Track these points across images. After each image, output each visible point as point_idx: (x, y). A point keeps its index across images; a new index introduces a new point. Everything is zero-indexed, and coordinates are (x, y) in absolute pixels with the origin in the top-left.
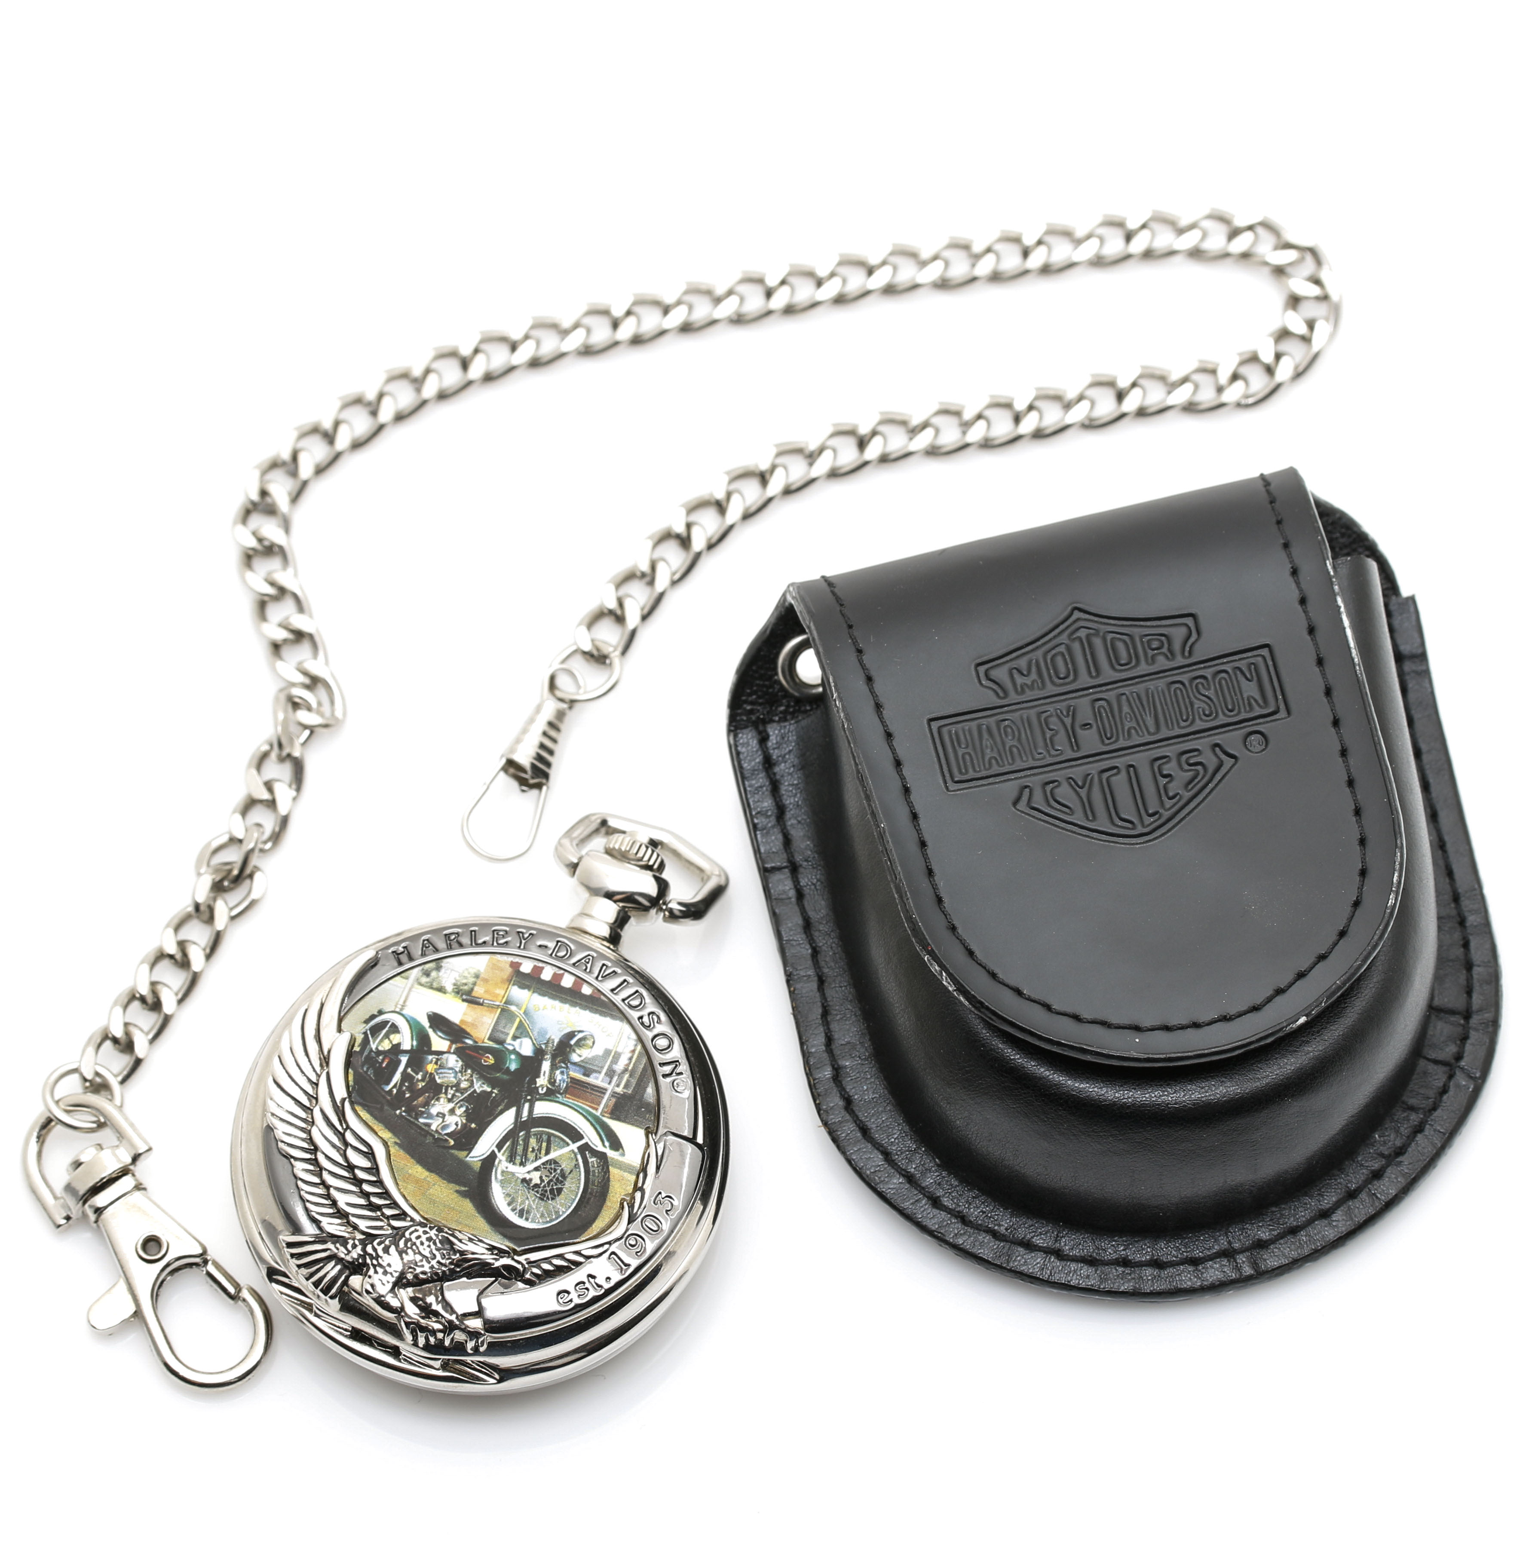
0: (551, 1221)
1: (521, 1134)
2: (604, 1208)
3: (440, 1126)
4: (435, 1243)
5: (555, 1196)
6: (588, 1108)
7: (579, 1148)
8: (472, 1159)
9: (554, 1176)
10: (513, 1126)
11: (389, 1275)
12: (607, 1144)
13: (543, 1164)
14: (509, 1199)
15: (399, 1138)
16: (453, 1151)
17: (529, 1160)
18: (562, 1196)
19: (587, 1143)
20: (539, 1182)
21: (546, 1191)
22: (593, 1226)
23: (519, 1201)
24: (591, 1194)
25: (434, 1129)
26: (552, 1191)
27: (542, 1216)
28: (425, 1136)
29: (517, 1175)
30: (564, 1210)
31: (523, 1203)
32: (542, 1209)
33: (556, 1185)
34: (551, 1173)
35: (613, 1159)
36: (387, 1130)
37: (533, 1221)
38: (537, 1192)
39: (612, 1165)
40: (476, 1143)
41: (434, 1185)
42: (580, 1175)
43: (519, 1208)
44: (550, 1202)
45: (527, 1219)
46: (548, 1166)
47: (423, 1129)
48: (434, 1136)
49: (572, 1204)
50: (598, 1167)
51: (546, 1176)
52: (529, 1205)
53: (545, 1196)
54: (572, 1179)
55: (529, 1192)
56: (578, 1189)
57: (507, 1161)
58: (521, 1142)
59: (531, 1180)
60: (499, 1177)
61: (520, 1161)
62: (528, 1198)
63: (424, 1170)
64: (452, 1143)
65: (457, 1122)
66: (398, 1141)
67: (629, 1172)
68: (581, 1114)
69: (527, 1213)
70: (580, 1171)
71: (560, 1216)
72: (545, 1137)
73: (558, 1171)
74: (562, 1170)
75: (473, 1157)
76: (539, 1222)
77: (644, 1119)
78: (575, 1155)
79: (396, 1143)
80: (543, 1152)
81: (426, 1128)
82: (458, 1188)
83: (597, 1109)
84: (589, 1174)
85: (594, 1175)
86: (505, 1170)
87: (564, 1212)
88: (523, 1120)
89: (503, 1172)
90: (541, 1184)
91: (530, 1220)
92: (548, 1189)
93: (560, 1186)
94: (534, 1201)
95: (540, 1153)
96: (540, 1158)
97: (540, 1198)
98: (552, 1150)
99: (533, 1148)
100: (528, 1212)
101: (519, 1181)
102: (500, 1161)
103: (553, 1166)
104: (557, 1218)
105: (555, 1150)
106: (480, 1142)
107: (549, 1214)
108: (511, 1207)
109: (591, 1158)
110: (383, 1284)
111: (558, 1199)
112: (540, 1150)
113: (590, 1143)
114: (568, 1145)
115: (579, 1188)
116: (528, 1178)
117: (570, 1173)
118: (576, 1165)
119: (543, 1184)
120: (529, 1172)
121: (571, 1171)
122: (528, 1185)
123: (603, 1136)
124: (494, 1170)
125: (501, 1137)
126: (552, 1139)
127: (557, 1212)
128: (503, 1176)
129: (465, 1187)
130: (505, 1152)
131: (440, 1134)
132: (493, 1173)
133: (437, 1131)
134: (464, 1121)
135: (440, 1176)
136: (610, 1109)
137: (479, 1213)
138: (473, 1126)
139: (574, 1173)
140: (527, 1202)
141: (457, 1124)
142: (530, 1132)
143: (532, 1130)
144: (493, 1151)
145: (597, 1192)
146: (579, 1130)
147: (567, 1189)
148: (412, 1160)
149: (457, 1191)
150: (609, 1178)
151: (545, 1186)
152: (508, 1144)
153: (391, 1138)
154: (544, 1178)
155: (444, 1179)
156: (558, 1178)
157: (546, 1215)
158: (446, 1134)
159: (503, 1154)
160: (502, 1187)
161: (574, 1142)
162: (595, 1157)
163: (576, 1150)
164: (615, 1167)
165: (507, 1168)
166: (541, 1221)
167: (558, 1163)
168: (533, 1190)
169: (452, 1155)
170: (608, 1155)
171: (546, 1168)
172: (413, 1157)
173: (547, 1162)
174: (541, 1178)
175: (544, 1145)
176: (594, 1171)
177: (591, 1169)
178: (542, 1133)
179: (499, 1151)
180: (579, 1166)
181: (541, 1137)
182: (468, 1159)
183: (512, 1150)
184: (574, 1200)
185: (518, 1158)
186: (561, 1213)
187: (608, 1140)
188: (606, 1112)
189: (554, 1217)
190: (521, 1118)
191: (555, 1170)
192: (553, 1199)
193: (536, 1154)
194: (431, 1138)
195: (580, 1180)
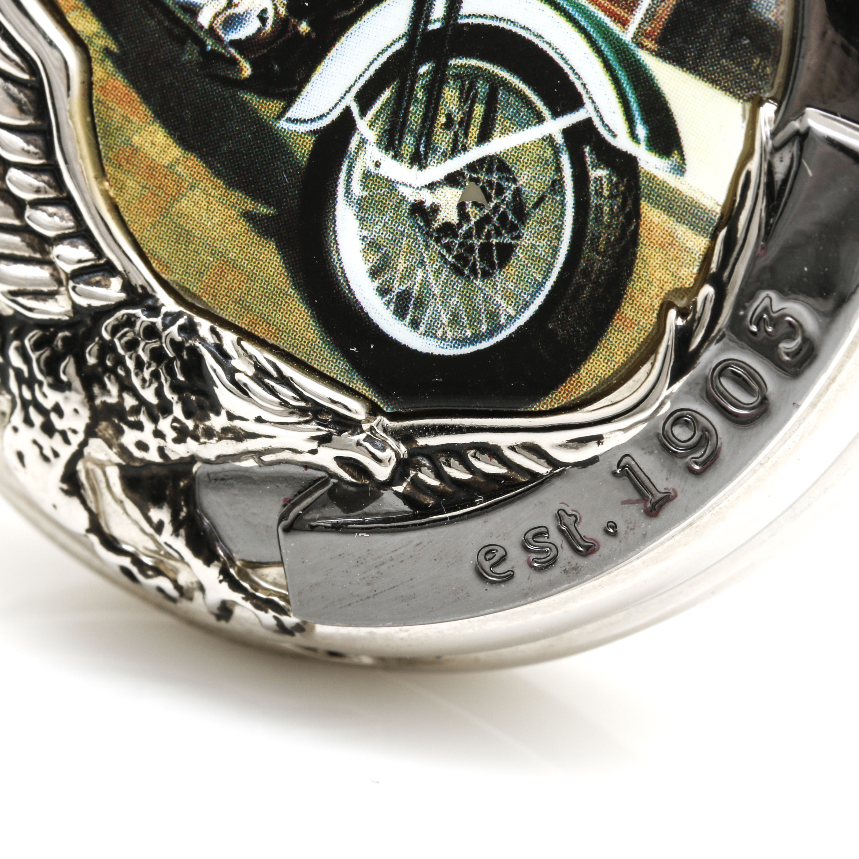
0: (477, 338)
1: (423, 69)
2: (616, 322)
3: (221, 18)
4: (171, 372)
5: (492, 266)
6: (601, 15)
7: (567, 132)
8: (292, 127)
9: (496, 208)
10: (403, 42)
11: (57, 437)
12: (641, 131)
13: (471, 167)
14: (375, 258)
15: (116, 39)
16: (247, 97)
17: (435, 151)
18: (511, 270)
19: (589, 122)
20: (453, 217)
21: (471, 249)
22: (583, 371)
23: (401, 267)
24: (586, 273)
25: (206, 25)
26: (486, 249)
27: (455, 320)
28: (182, 43)
29: (402, 189)
30: (512, 313)
31: (409, 274)
32: (455, 300)
33: (499, 234)
34: (489, 198)
35: (652, 178)
36: (88, 12)
37: (430, 333)
38: (448, 248)
39: (648, 197)
40: (306, 79)
41: (192, 187)
42: (562, 214)
43: (397, 288)
44: (478, 282)
45: (415, 324)
46: (483, 177)
47: (178, 21)
48: (202, 44)
49: (534, 296)
50: (611, 196)
51: (475, 204)
52: (425, 282)
53: (466, 261)
54: (541, 223)
55: (427, 246)
56: (554, 256)
57: (379, 144)
58: (420, 95)
59: (435, 209)
60: (357, 189)
61: (411, 149)
62: (422, 263)
63: (170, 141)
64: (247, 70)
65: (264, 11)
66: (114, 47)
67: (693, 226)
68: (582, 30)
69: (416, 307)
70: (563, 203)
71: (499, 328)
72: (482, 88)
73: (508, 195)
74: (518, 192)
75: (296, 121)
76: (443, 339)
77: (747, 69)
78: (556, 152)
79: (107, 52)
80: (474, 131)
81: (186, 19)
82: (250, 205)
83: (624, 23)
84: (587, 215)
85: (598, 220)
86: (372, 168)
87: (511, 319)
88: (431, 27)
89: (367, 176)
90: (460, 225)
91: (422, 329)
92: (477, 243)
93: (507, 240)
94: (437, 273)
95: (466, 135)
96: (465, 149)
97: (453, 265)
98: (498, 128)
99: (449, 116)
100: (420, 304)
101: (405, 208)
102: (363, 141)
103: (495, 178)
104: (491, 334)
105: (505, 131)
106: (315, 77)
107: (474, 321)
108: (376, 283)
109: (596, 166)
110: (46, 459)
111: (499, 276)
112: (466, 123)
113: (597, 123)
114: (540, 119)
115: (555, 250)
116: (428, 204)
117: (537, 205)
118: (554, 182)
119: (465, 227)
120: (432, 186)
121: (541, 199)
122: (428, 223)
123: (634, 106)
124: (344, 168)
125: (371, 72)
126: (501, 95)
127: (493, 316)
128: (365, 186)
129: (268, 204)
130: (377, 117)
131: (219, 39)
132: (343, 175)
133: (211, 31)
134: (282, 11)
135: (210, 166)
136: (658, 26)
137: (297, 286)
138: (304, 27)
139: (548, 204)
140: (420, 273)
141: (262, 17)
142: (446, 66)
143: (453, 62)
144: (347, 111)
145: (600, 270)
146: (572, 78)
147: (525, 250)
148: (143, 108)
149: (248, 216)
150: (636, 234)
151: (468, 235)
152: (387, 94)
153: (97, 35)
154: (470, 209)
155: (219, 175)
156: (504, 214)
157: (465, 321)
158: (235, 43)
159: (371, 125)
160: (362, 220)
161: (556, 114)
162: (607, 166)
163: (559, 139)
164: (656, 204)
165: (378, 165)
166: (449, 335)
167: (508, 170)
168: (438, 240)
169: (244, 106)
170: (642, 163)
171: (476, 181)
172: (146, 98)
173: (481, 161)
174: (461, 206)
175: (479, 110)
176: (599, 208)
177: (594, 201)
178: (477, 74)
179: (363, 113)
180: (562, 187)
181: (472, 86)
182: (283, 124)
183: (395, 113)
184: (541, 285)
185: (409, 140)
186: (503, 321)
187: (646, 122)
188: (647, 36)
189: (484, 328)
190: (428, 22)
191: (500, 191)
192: (486, 275)
193: (456, 135)
194: (196, 50)
195: (559, 228)
